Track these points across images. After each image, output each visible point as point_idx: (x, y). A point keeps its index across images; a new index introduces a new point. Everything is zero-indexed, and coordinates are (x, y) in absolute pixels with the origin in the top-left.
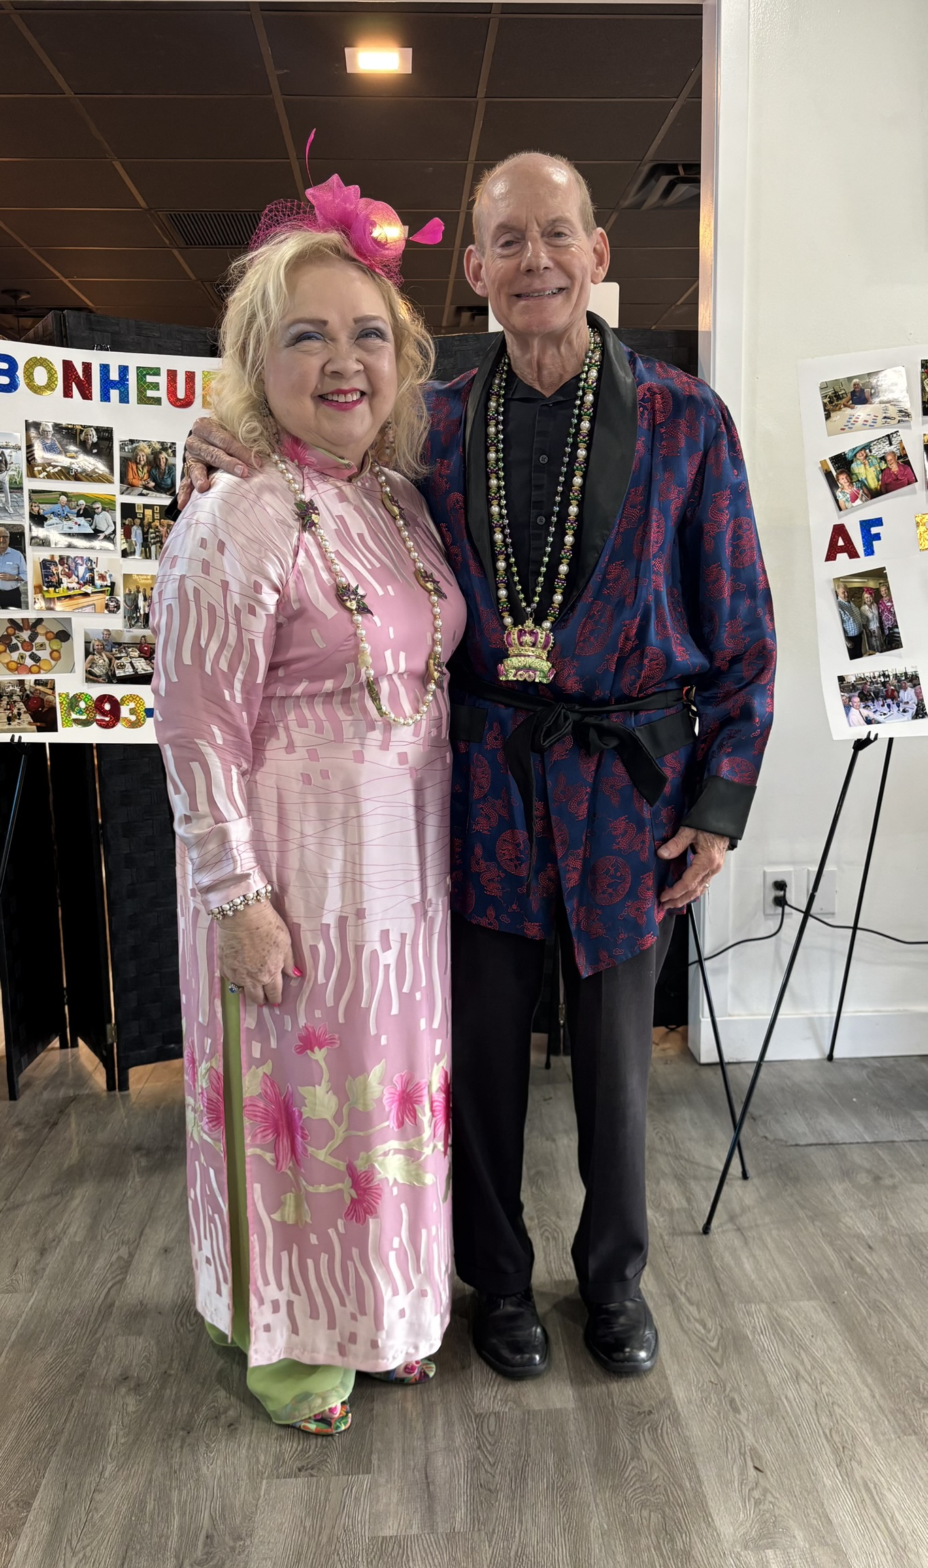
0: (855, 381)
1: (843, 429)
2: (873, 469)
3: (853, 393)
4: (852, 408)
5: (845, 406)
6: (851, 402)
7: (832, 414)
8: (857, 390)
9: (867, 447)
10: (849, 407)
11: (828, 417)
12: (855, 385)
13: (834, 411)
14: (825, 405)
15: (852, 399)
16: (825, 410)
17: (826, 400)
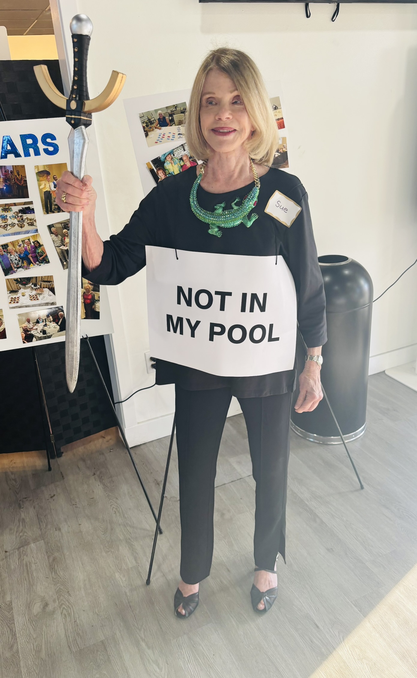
0: (159, 112)
1: (156, 143)
2: (176, 166)
3: (159, 119)
4: (160, 129)
5: (156, 128)
6: (159, 125)
7: (149, 133)
8: (161, 117)
9: (172, 153)
10: (158, 128)
11: (147, 135)
12: (159, 114)
13: (150, 131)
14: (144, 127)
15: (159, 123)
16: (145, 131)
17: (144, 125)
